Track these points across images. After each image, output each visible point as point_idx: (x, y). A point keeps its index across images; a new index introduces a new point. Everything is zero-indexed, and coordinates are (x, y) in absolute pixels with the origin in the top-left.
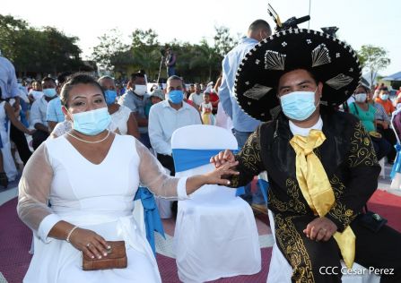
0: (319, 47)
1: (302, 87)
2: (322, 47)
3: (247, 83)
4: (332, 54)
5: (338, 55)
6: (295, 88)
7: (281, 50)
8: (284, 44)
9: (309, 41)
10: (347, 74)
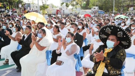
0: (120, 32)
1: (112, 40)
2: (121, 33)
3: (101, 33)
4: (123, 35)
5: (125, 36)
6: (110, 40)
7: (111, 29)
8: (112, 28)
9: (118, 30)
10: (127, 42)
